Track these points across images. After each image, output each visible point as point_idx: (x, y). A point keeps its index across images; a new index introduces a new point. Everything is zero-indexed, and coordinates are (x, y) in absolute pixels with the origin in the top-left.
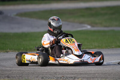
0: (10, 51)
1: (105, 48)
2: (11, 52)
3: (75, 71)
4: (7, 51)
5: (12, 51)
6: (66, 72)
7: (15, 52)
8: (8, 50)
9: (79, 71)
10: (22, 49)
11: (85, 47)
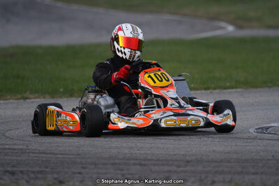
0: (31, 96)
1: (261, 87)
2: (35, 98)
3: (175, 155)
4: (25, 96)
5: (37, 95)
6: (154, 158)
7: (44, 98)
8: (27, 94)
9: (183, 155)
10: (61, 90)
11: (213, 85)
